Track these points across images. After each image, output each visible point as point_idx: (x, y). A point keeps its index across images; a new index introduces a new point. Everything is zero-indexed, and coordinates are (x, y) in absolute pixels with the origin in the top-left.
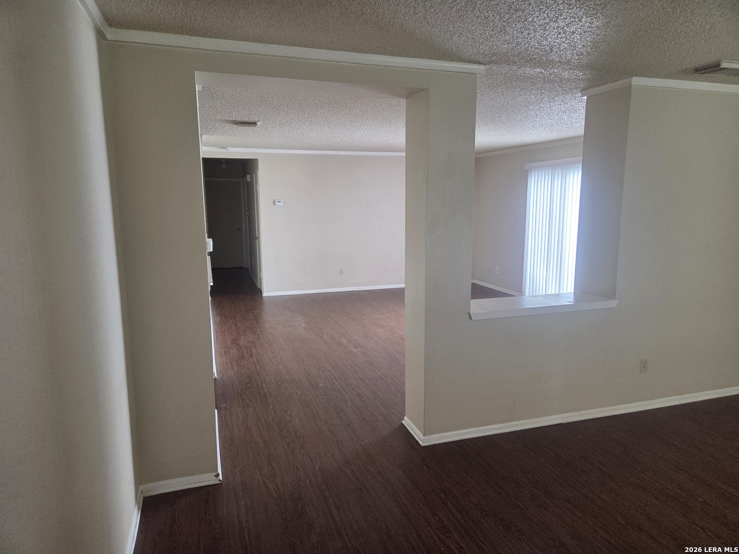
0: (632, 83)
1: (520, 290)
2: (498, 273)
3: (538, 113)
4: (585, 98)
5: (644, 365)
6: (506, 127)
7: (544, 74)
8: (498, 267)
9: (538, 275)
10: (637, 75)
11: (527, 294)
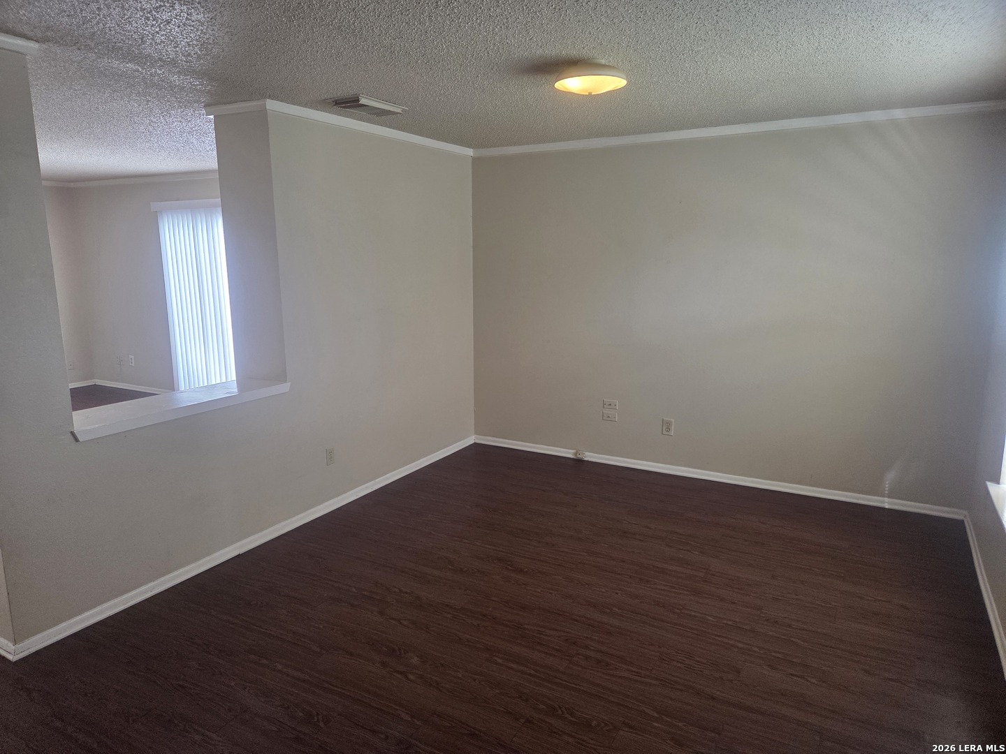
0: (267, 108)
1: (170, 383)
2: (133, 365)
3: (151, 129)
4: (212, 117)
5: (330, 456)
6: (105, 144)
7: (142, 73)
8: (133, 357)
9: (194, 360)
10: (270, 97)
11: (182, 388)
